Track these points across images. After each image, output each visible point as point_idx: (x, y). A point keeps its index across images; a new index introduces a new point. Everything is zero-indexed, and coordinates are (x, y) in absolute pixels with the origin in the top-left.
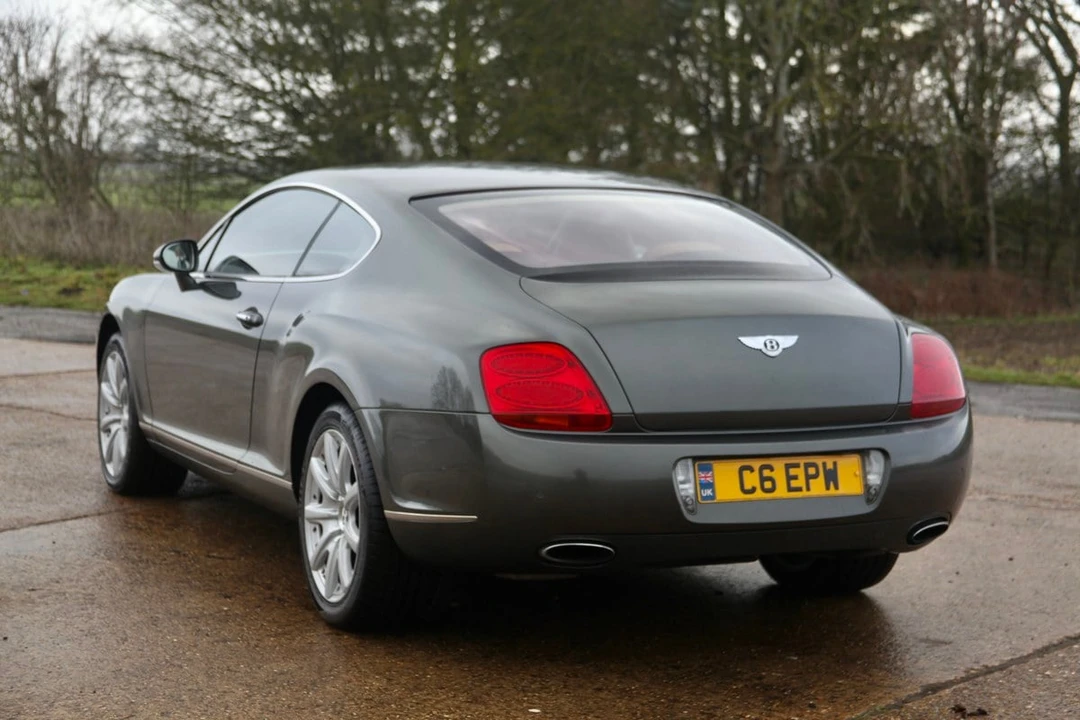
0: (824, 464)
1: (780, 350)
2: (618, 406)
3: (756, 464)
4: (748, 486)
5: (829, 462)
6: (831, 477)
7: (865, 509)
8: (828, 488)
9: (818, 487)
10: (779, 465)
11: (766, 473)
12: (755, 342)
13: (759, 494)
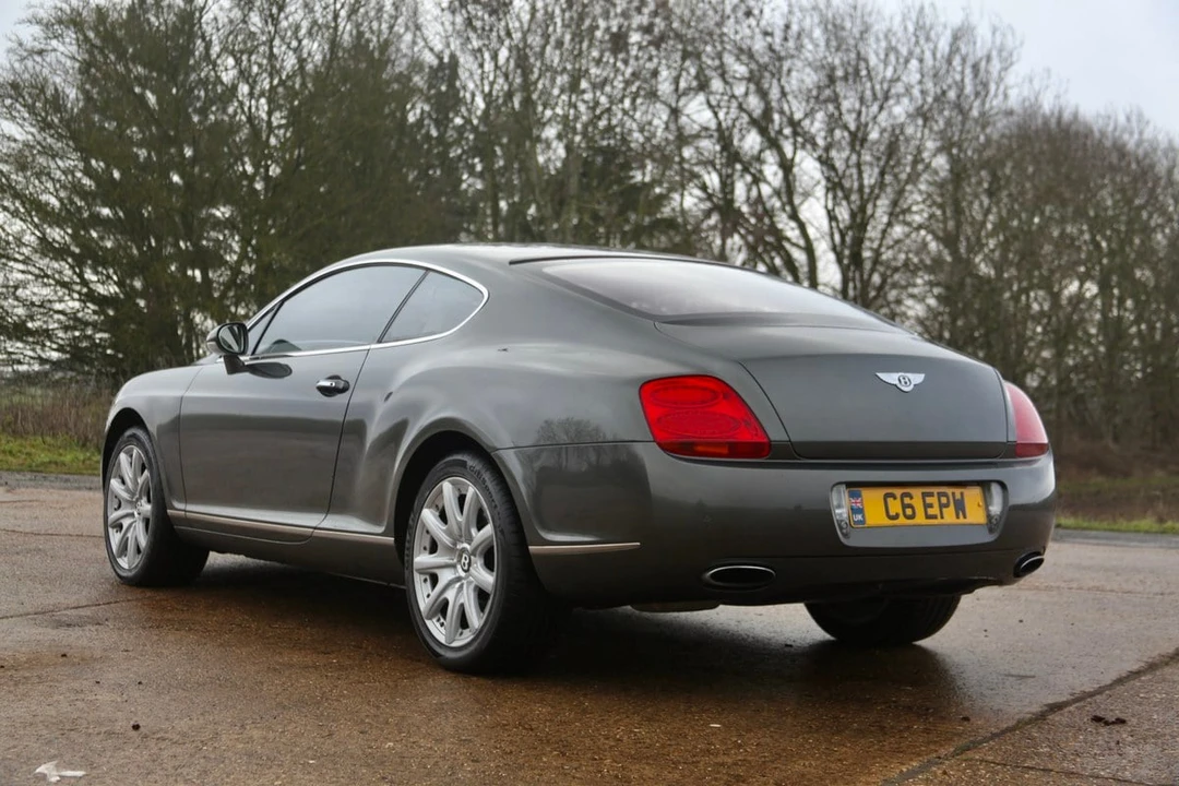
0: (953, 494)
1: (912, 386)
2: (775, 434)
3: (898, 492)
4: (892, 513)
5: (958, 491)
6: (960, 507)
7: (988, 538)
8: (958, 517)
9: (950, 516)
10: (917, 492)
11: (907, 500)
12: (891, 378)
13: (902, 520)
